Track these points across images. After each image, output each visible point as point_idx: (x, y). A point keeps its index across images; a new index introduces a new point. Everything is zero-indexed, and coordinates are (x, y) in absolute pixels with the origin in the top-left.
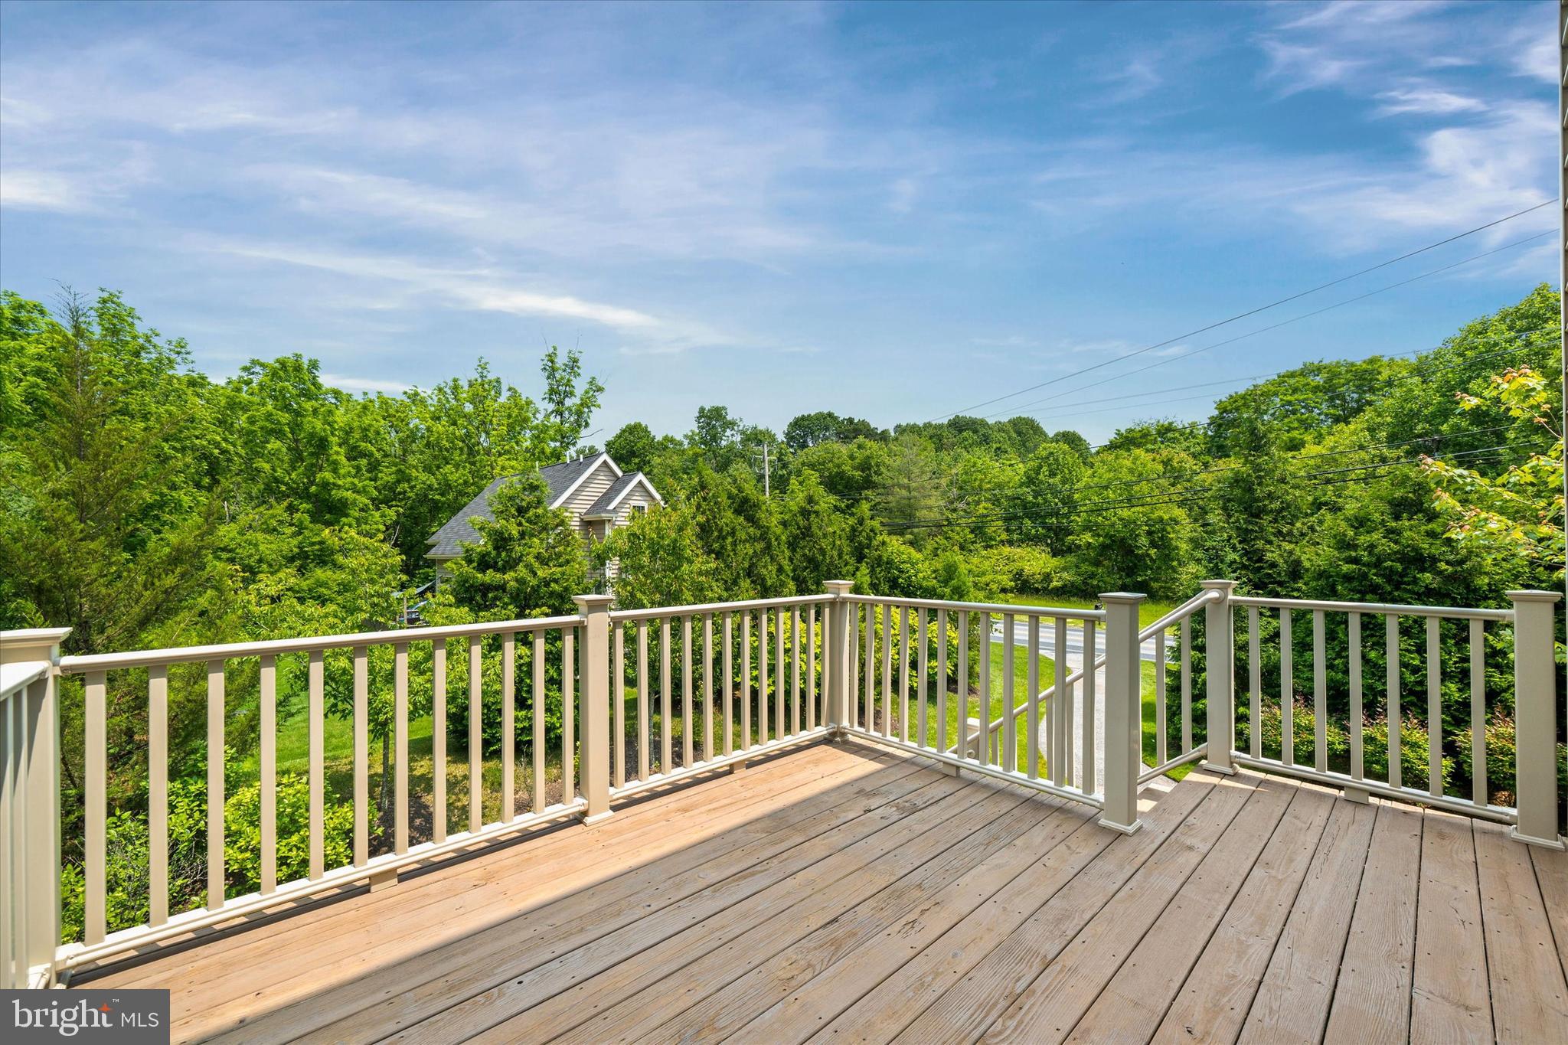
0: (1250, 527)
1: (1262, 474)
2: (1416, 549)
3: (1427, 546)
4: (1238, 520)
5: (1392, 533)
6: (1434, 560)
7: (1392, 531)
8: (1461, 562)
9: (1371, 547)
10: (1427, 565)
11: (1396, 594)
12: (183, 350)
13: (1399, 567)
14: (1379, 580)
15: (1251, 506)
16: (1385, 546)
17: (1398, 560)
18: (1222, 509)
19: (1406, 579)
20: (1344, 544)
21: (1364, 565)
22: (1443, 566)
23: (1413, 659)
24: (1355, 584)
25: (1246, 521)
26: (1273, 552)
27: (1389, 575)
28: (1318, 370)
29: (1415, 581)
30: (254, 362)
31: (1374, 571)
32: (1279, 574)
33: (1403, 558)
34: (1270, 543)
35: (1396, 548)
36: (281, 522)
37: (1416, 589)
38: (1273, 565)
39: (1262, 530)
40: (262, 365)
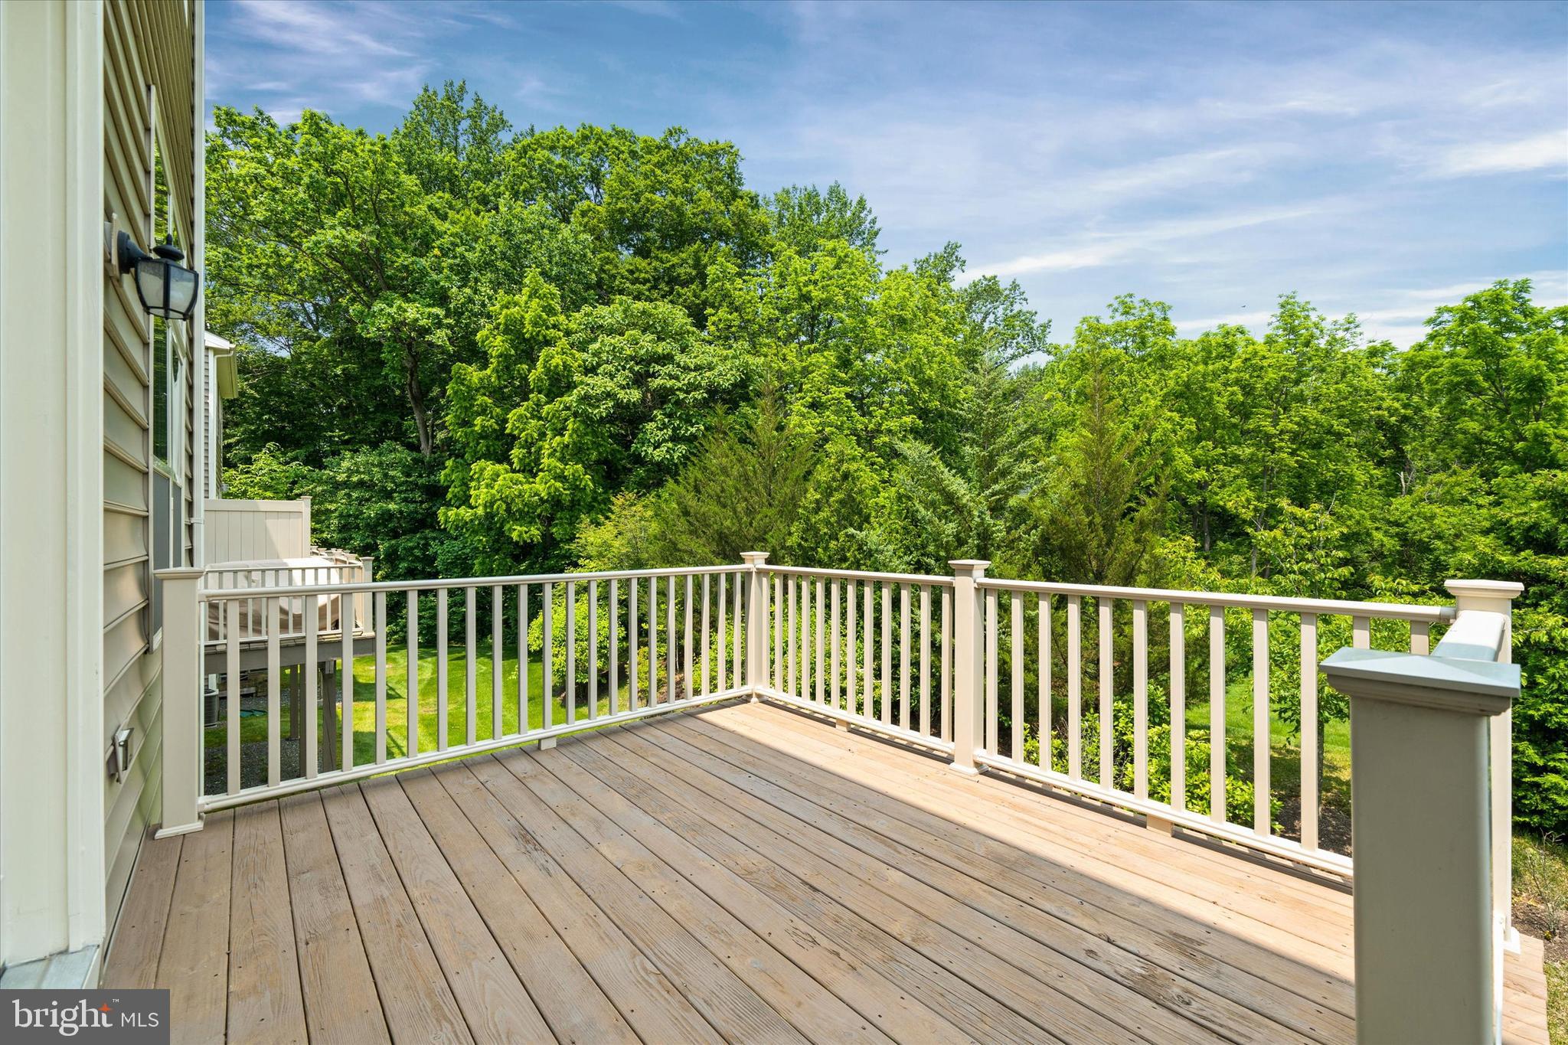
12: (1352, 325)
30: (1440, 311)
36: (1473, 491)
40: (1450, 310)
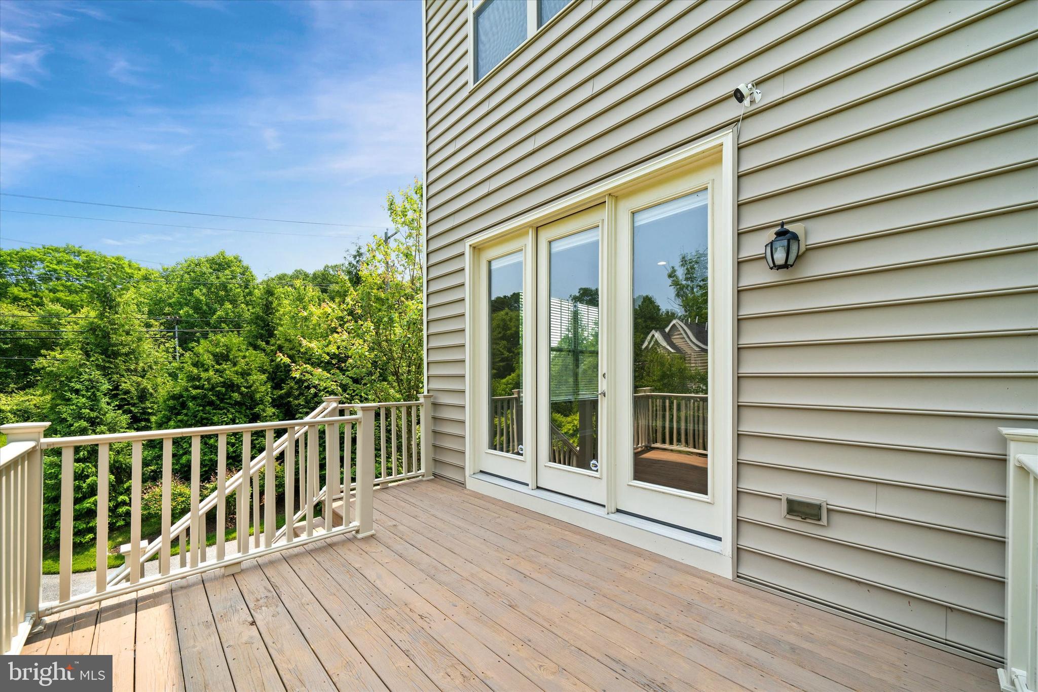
0: (107, 365)
1: (116, 326)
2: (231, 380)
3: (236, 379)
4: (97, 359)
5: (220, 372)
6: (239, 387)
7: (217, 371)
8: (250, 387)
9: (208, 380)
10: (235, 388)
11: (222, 405)
13: (224, 390)
14: (214, 398)
15: (107, 349)
16: (216, 379)
17: (222, 387)
18: (81, 349)
19: (226, 397)
20: (192, 378)
21: (205, 390)
22: (243, 389)
23: (232, 439)
24: (199, 401)
25: (104, 360)
26: (126, 383)
27: (218, 395)
28: (79, 254)
29: (230, 398)
31: (211, 393)
32: (132, 398)
33: (224, 384)
34: (123, 376)
35: (222, 380)
37: (231, 402)
38: (127, 392)
39: (116, 367)
